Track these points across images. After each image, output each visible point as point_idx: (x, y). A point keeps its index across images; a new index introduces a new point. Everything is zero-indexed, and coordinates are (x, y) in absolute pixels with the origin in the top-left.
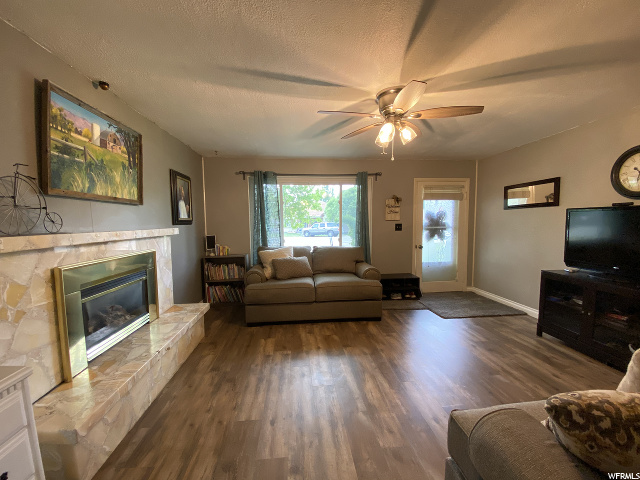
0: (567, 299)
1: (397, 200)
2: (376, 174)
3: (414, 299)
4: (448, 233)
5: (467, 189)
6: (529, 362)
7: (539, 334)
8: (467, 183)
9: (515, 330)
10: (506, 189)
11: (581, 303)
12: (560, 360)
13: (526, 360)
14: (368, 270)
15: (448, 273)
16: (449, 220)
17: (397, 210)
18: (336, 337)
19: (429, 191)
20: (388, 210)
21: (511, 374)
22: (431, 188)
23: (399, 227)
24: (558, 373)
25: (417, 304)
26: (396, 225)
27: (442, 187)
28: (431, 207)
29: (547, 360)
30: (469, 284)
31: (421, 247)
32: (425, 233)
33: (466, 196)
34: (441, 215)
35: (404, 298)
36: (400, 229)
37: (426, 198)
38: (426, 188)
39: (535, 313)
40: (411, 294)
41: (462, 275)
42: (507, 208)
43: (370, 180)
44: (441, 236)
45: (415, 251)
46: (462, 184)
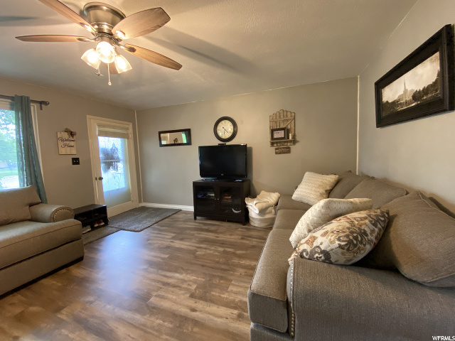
0: (205, 195)
1: (72, 134)
2: (41, 103)
3: (103, 226)
4: (120, 165)
5: (131, 131)
6: (203, 236)
7: (195, 219)
8: (130, 126)
9: (183, 221)
10: (160, 133)
11: (213, 195)
12: (213, 228)
13: (201, 235)
14: (56, 211)
15: (126, 197)
16: (120, 154)
17: (72, 143)
18: (33, 309)
19: (102, 129)
20: (60, 143)
21: (201, 248)
22: (104, 126)
23: (76, 161)
24: (216, 235)
25: (109, 229)
26: (73, 159)
27: (114, 127)
28: (105, 143)
29: (208, 231)
30: (140, 202)
31: (101, 179)
32: (102, 165)
33: (131, 136)
34: (114, 150)
35: (93, 229)
36: (78, 163)
37: (100, 135)
38: (99, 126)
39: (191, 208)
40: (101, 222)
41: (135, 197)
42: (161, 145)
43: (34, 108)
44: (116, 168)
45: (96, 183)
46: (127, 126)
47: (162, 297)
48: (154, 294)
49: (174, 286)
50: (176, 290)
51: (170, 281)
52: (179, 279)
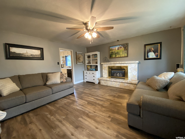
47: (84, 103)
48: (86, 104)
49: (80, 105)
50: (80, 104)
51: (81, 106)
52: (78, 107)
